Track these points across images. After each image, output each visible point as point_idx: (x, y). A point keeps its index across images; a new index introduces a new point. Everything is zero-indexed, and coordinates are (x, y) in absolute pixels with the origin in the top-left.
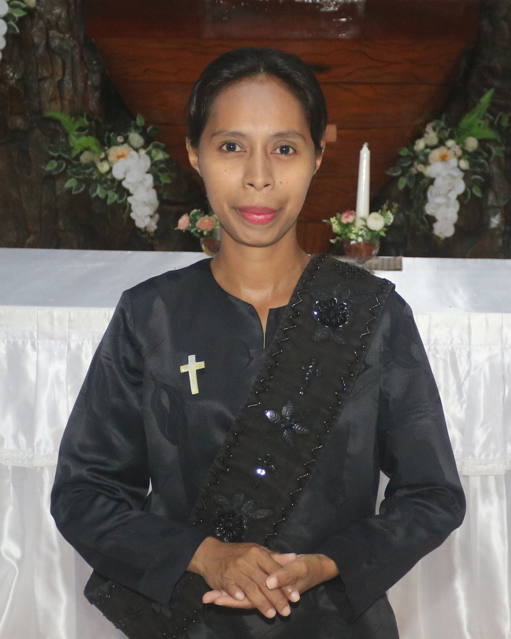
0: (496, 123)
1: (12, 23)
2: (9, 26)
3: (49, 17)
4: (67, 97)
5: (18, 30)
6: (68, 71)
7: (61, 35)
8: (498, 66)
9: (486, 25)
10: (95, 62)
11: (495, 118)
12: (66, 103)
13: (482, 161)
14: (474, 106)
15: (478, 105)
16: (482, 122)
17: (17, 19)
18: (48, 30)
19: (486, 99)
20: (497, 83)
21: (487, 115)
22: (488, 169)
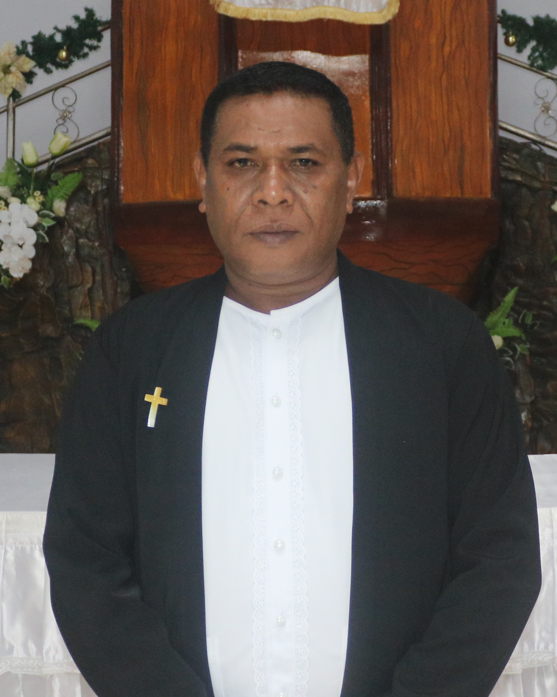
0: (520, 321)
1: (41, 232)
2: (39, 236)
3: (78, 225)
4: (98, 304)
5: (47, 239)
6: (98, 278)
7: (91, 243)
8: (521, 264)
9: (508, 224)
10: (124, 270)
11: (519, 317)
12: (97, 310)
13: (508, 359)
14: (499, 304)
15: (502, 304)
16: (507, 321)
17: (46, 229)
18: (77, 239)
19: (510, 297)
20: (520, 282)
21: (512, 313)
22: (514, 367)
